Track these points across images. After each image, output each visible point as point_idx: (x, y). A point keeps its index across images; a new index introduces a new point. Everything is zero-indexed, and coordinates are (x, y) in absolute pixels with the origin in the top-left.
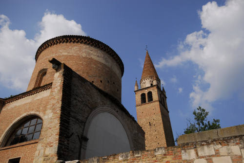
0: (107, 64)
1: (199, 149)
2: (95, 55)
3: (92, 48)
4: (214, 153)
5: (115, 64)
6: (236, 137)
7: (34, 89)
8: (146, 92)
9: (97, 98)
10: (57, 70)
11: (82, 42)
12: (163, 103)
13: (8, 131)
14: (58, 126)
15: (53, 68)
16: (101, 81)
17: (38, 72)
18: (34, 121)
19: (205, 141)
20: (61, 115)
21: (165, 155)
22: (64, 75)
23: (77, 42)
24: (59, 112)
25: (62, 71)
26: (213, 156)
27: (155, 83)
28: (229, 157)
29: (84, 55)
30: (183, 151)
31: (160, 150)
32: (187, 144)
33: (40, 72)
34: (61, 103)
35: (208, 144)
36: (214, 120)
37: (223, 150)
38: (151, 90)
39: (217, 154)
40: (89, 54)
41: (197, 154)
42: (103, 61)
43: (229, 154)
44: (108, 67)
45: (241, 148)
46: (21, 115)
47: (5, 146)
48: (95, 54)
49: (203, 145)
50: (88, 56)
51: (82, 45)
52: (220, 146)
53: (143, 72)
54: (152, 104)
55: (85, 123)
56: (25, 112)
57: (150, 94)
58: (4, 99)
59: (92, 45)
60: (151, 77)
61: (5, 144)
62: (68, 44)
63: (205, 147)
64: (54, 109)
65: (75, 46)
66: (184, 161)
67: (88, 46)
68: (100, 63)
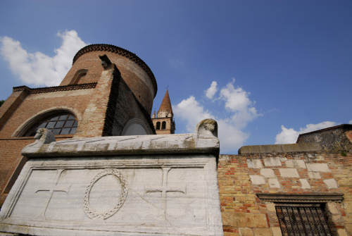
0: (146, 83)
1: (265, 160)
2: (138, 72)
3: (136, 65)
4: (280, 165)
6: (299, 153)
7: (69, 86)
8: (161, 121)
9: (136, 109)
10: (106, 68)
11: (128, 56)
13: (30, 121)
14: (102, 121)
15: (103, 65)
16: (140, 96)
17: (76, 70)
18: (63, 117)
19: (271, 154)
20: (107, 111)
21: (229, 162)
22: (113, 74)
23: (123, 55)
24: (105, 108)
25: (111, 70)
26: (279, 167)
27: (170, 115)
28: (295, 169)
29: (128, 68)
30: (248, 160)
31: (224, 157)
32: (252, 154)
33: (79, 71)
34: (108, 99)
35: (274, 156)
37: (289, 162)
38: (166, 120)
39: (284, 166)
40: (133, 69)
41: (264, 164)
42: (144, 80)
43: (295, 167)
44: (147, 87)
45: (305, 163)
46: (49, 107)
47: (24, 136)
49: (269, 157)
51: (128, 59)
52: (286, 159)
54: (164, 132)
55: (123, 128)
56: (55, 106)
57: (164, 123)
58: (31, 89)
59: (136, 63)
60: (167, 110)
61: (23, 134)
62: (114, 54)
63: (272, 159)
64: (98, 104)
65: (120, 58)
66: (250, 169)
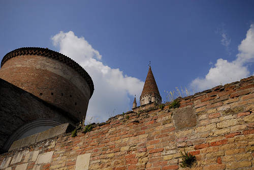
0: (65, 76)
1: (14, 156)
5: (78, 76)
9: (39, 110)
11: (40, 53)
16: (52, 94)
23: (34, 54)
26: (18, 163)
29: (38, 67)
37: (28, 155)
39: (22, 161)
40: (44, 66)
44: (65, 80)
48: (52, 65)
50: (42, 68)
51: (39, 57)
59: (50, 57)
63: (19, 154)
65: (31, 58)
67: (45, 58)
68: (56, 75)
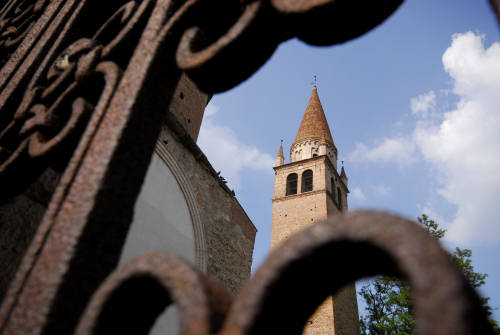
8: (300, 170)
12: (337, 199)
36: (458, 250)
38: (311, 166)
53: (300, 130)
54: (309, 198)
57: (308, 175)
